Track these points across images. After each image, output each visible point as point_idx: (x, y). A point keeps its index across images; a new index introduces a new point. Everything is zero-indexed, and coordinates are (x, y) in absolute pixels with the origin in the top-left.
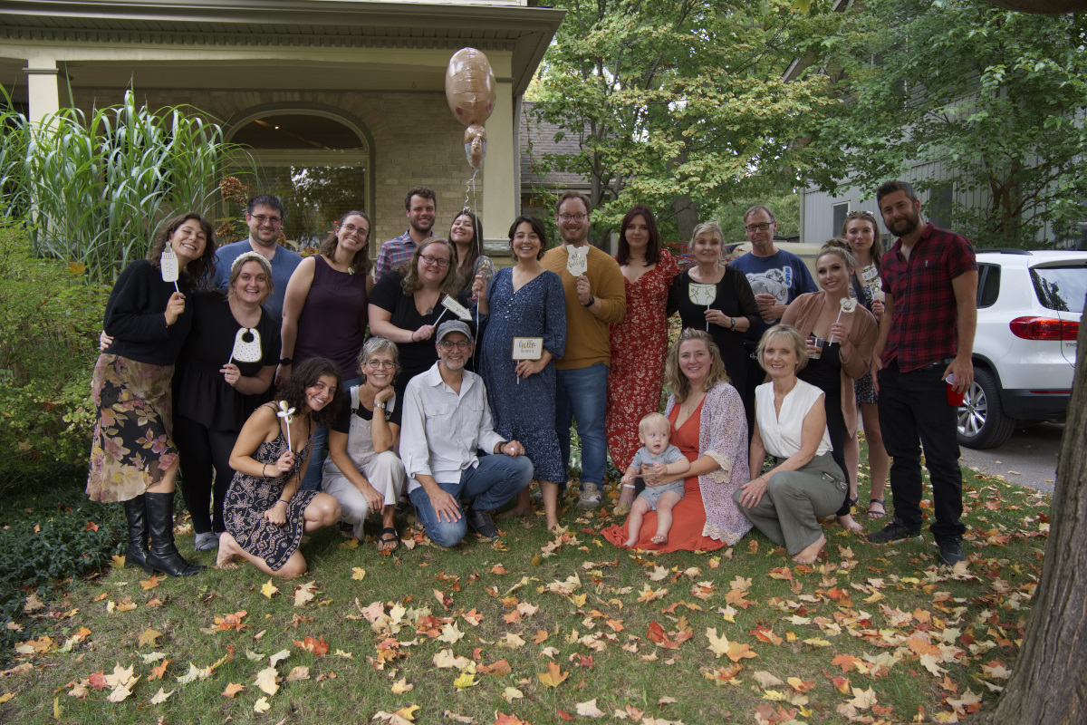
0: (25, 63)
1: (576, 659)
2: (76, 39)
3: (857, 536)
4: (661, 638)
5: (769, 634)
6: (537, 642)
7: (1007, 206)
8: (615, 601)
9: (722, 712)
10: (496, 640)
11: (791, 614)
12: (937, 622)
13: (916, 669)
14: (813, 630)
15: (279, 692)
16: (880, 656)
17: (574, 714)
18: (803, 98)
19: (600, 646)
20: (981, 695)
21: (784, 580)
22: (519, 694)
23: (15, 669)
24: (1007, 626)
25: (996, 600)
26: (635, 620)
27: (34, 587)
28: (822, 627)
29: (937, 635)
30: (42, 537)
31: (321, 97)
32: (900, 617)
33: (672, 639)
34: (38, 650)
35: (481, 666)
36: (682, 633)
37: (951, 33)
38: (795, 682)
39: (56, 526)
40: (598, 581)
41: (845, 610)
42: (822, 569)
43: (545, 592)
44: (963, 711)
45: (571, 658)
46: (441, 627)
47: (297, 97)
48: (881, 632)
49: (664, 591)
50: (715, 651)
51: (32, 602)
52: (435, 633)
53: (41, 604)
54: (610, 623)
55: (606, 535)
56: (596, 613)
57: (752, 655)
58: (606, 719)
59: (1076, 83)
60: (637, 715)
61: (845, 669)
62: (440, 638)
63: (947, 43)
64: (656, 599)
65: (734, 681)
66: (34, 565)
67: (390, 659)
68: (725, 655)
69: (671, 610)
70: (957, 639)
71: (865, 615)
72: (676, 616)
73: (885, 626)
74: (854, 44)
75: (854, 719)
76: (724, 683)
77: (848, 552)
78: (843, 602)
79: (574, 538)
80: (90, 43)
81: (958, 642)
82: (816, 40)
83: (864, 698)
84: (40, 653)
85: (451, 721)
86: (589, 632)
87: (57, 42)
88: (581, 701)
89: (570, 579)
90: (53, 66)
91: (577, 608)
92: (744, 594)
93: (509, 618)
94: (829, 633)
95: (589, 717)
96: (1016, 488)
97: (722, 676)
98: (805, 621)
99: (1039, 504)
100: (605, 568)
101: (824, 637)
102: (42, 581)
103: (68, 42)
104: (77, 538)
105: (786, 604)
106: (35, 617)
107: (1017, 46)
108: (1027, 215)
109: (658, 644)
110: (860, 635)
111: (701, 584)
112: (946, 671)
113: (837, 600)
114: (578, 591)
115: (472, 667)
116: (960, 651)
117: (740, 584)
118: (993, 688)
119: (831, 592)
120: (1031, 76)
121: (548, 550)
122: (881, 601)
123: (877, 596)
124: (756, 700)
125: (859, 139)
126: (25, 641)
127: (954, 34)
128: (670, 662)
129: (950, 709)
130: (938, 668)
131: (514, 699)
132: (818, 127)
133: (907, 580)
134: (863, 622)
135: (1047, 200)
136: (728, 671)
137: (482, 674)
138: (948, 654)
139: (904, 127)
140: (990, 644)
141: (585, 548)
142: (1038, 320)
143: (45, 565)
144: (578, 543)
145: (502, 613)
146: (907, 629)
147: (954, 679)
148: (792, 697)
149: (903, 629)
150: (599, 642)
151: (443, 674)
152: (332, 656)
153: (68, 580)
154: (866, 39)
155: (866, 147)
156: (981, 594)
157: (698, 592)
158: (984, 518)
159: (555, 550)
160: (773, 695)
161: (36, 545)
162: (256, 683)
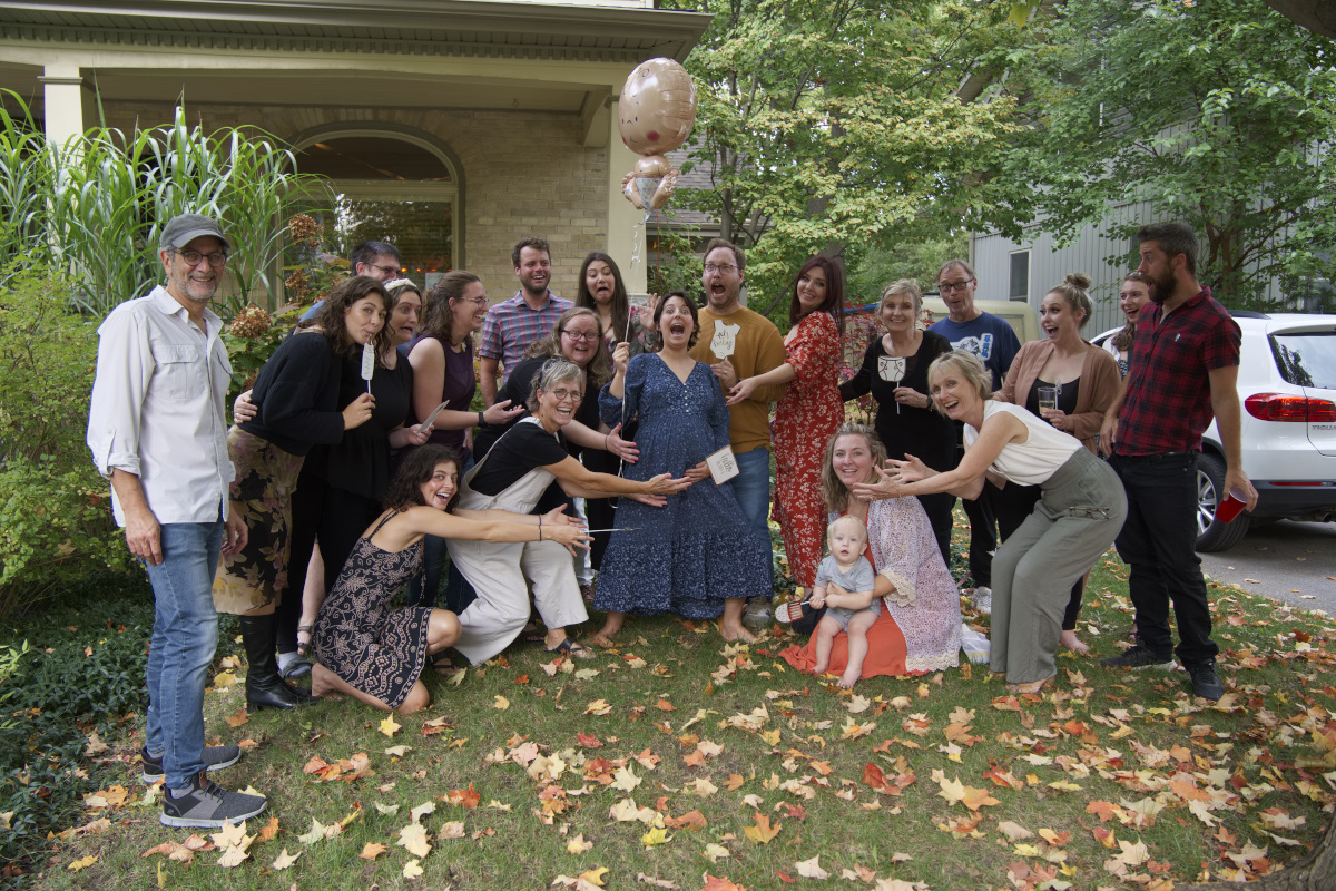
0: (41, 70)
1: (782, 808)
2: (105, 41)
3: (1084, 657)
4: (880, 783)
5: (1008, 777)
6: (731, 788)
7: (1226, 257)
8: (817, 738)
9: (969, 871)
10: (680, 785)
11: (1027, 753)
12: (1201, 762)
13: (1185, 818)
14: (1056, 771)
15: (430, 853)
16: (1141, 803)
17: (795, 874)
18: (984, 124)
19: (809, 793)
20: (1266, 848)
21: (1011, 712)
22: (724, 852)
23: (89, 826)
24: (1281, 765)
25: (1265, 734)
26: (842, 760)
27: (92, 723)
28: (1066, 768)
29: (1202, 776)
30: (98, 662)
31: (399, 115)
32: (1155, 756)
33: (892, 783)
34: (112, 802)
35: (668, 818)
36: (902, 776)
37: (1166, 48)
38: (1048, 833)
39: (110, 647)
40: (791, 714)
41: (1091, 748)
42: (1054, 698)
43: (729, 728)
44: (1248, 868)
45: (778, 807)
46: (614, 771)
47: (369, 115)
48: (1137, 773)
49: (872, 726)
50: (947, 797)
51: (95, 743)
52: (605, 779)
53: (104, 746)
54: (815, 765)
55: (788, 658)
56: (796, 753)
57: (993, 802)
58: (832, 880)
59: (1315, 111)
60: (868, 876)
61: (1103, 818)
62: (614, 785)
63: (1162, 61)
64: (863, 735)
65: (975, 833)
66: (90, 697)
67: (559, 811)
68: (960, 802)
69: (885, 748)
70: (1227, 781)
71: (1114, 754)
72: (892, 756)
73: (1139, 766)
74: (1045, 59)
75: (1128, 877)
76: (964, 835)
77: (1078, 678)
78: (1086, 737)
79: (750, 661)
80: (123, 46)
81: (1229, 785)
82: (999, 53)
83: (1134, 852)
84: (115, 806)
85: (647, 886)
86: (790, 776)
87: (81, 44)
88: (799, 859)
89: (757, 711)
90: (76, 75)
91: (771, 748)
92: (966, 729)
93: (690, 760)
94: (1077, 775)
95: (812, 878)
96: (1257, 600)
97: (960, 828)
98: (1046, 760)
99: (1290, 618)
100: (793, 698)
101: (1071, 780)
102: (100, 717)
103: (95, 45)
104: (138, 662)
105: (1019, 742)
106: (100, 761)
107: (1244, 66)
108: (1249, 269)
109: (877, 790)
110: (1113, 777)
111: (912, 716)
112: (1220, 820)
113: (1079, 735)
114: (770, 726)
115: (659, 820)
116: (1232, 796)
117: (960, 717)
118: (1279, 840)
119: (1070, 725)
120: (1261, 102)
121: (721, 676)
122: (1130, 737)
123: (1125, 730)
124: (1006, 856)
125: (1053, 175)
126: (93, 790)
127: (1170, 51)
128: (895, 811)
129: (1233, 866)
130: (1211, 817)
131: (718, 858)
132: (1002, 159)
133: (1156, 711)
134: (1113, 761)
135: (1274, 251)
136: (966, 822)
137: (673, 829)
138: (1220, 799)
139: (1105, 161)
140: (1267, 788)
141: (766, 674)
142: (1279, 397)
143: (102, 697)
144: (755, 667)
145: (681, 753)
146: (1169, 770)
147: (1231, 830)
148: (1045, 852)
149: (1161, 769)
150: (806, 788)
151: (625, 829)
152: (486, 807)
153: (130, 716)
154: (1059, 52)
155: (1060, 185)
156: (1246, 728)
157: (913, 727)
158: (1229, 636)
159: (730, 676)
160: (1024, 850)
161: (90, 673)
162: (400, 843)
